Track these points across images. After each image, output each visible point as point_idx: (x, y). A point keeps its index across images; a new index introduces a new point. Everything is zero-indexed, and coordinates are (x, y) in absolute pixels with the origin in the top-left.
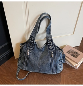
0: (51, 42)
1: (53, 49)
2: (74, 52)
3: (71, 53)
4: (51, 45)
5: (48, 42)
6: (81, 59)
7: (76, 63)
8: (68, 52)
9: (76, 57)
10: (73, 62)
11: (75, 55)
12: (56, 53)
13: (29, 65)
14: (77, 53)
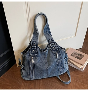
0: (53, 43)
1: (56, 49)
2: (78, 55)
3: (75, 56)
4: (54, 46)
5: (51, 44)
6: (86, 61)
7: (82, 65)
8: (72, 54)
9: (81, 59)
10: (78, 64)
11: (80, 57)
12: (61, 53)
13: (35, 73)
14: (81, 55)
